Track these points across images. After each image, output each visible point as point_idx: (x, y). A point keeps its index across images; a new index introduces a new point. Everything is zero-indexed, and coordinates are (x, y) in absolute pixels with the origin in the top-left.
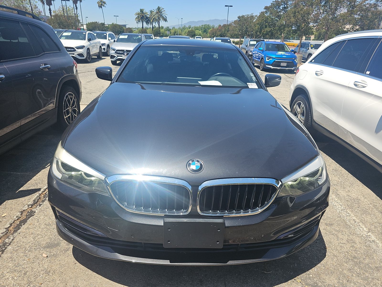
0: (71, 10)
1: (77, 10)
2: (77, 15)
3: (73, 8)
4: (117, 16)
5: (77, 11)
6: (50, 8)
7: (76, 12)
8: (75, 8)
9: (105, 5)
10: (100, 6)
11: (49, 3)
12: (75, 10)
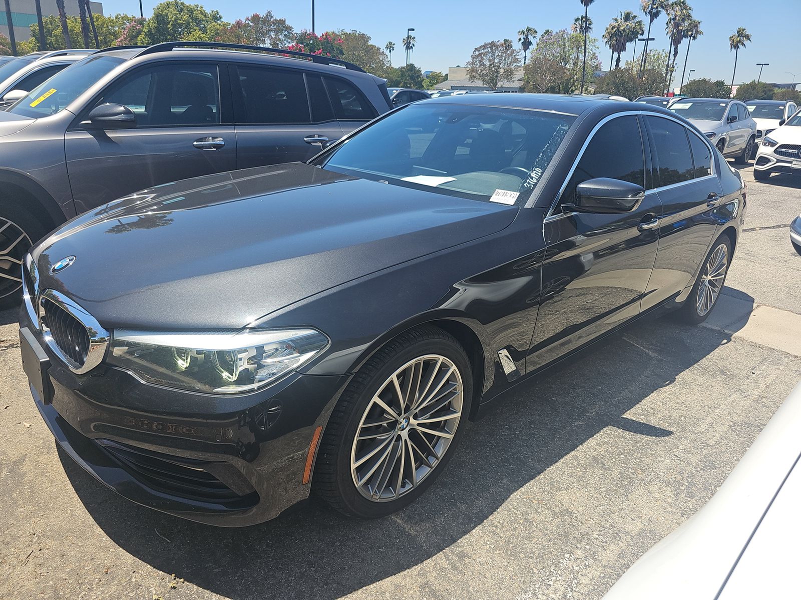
0: (663, 58)
1: (675, 57)
2: (673, 67)
3: (668, 55)
4: (765, 64)
5: (674, 59)
6: (619, 56)
7: (671, 62)
8: (673, 53)
9: (746, 42)
10: (735, 46)
11: (620, 47)
12: (672, 57)
